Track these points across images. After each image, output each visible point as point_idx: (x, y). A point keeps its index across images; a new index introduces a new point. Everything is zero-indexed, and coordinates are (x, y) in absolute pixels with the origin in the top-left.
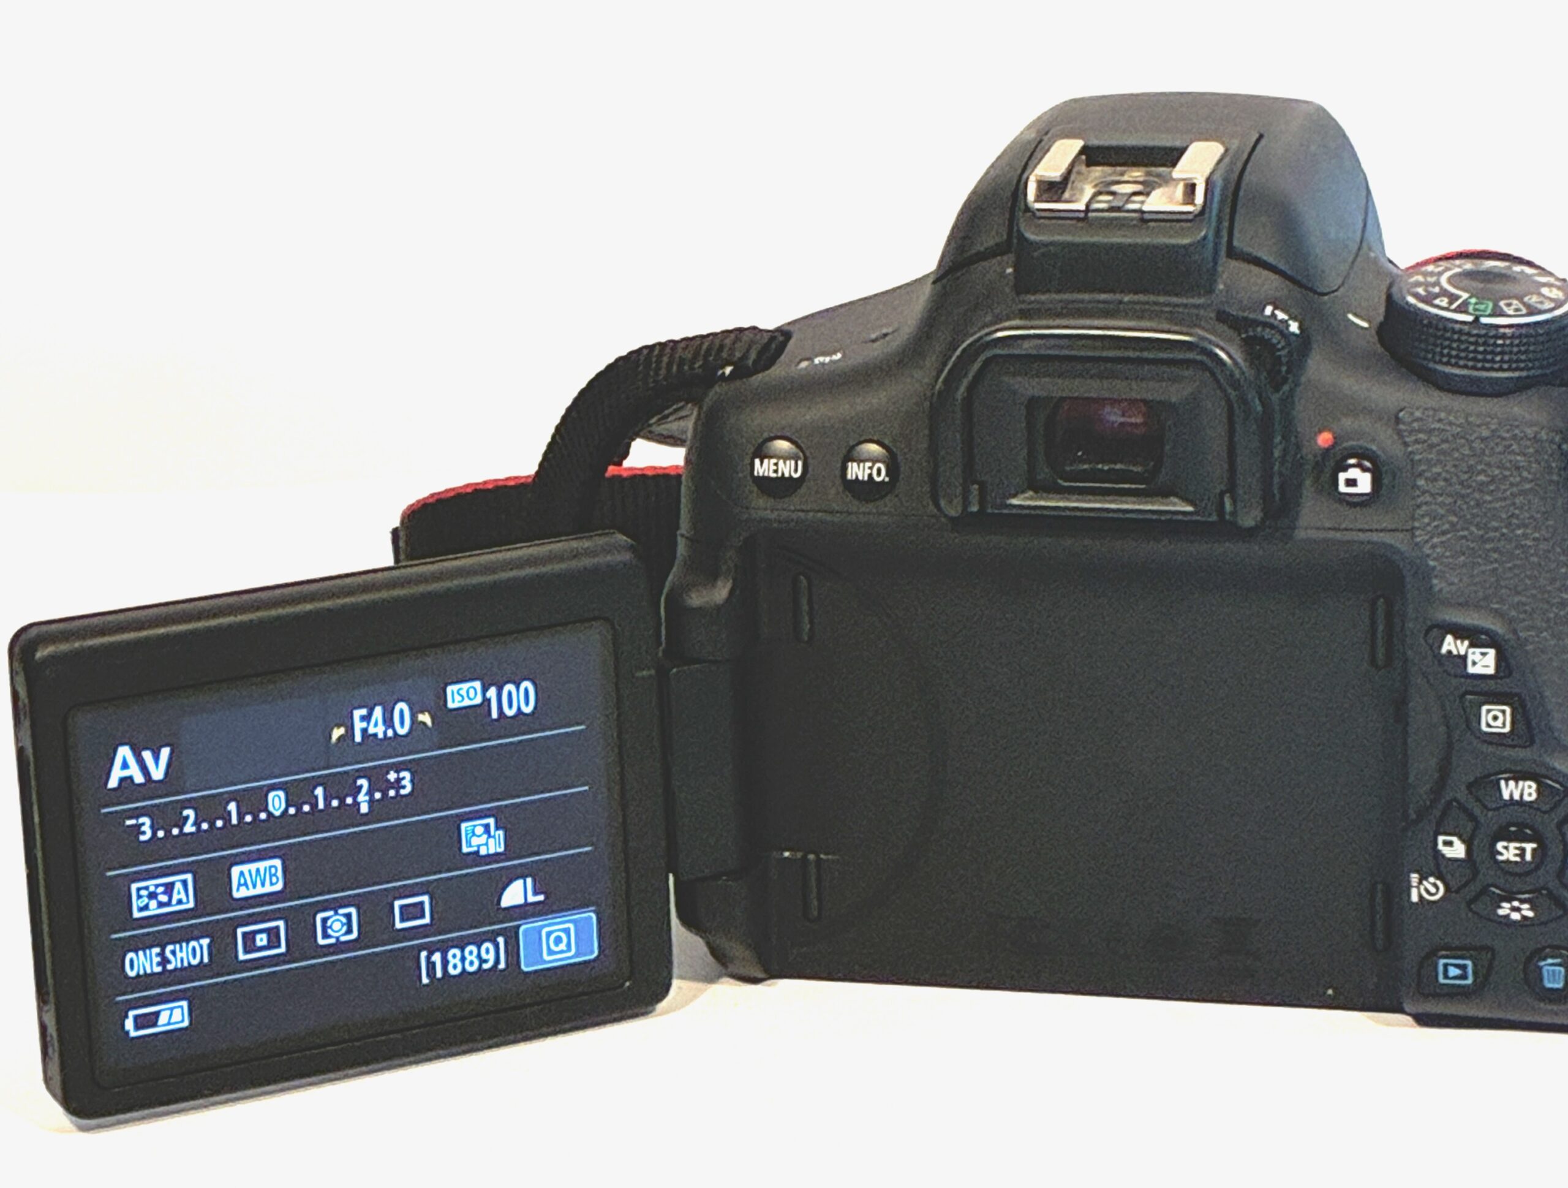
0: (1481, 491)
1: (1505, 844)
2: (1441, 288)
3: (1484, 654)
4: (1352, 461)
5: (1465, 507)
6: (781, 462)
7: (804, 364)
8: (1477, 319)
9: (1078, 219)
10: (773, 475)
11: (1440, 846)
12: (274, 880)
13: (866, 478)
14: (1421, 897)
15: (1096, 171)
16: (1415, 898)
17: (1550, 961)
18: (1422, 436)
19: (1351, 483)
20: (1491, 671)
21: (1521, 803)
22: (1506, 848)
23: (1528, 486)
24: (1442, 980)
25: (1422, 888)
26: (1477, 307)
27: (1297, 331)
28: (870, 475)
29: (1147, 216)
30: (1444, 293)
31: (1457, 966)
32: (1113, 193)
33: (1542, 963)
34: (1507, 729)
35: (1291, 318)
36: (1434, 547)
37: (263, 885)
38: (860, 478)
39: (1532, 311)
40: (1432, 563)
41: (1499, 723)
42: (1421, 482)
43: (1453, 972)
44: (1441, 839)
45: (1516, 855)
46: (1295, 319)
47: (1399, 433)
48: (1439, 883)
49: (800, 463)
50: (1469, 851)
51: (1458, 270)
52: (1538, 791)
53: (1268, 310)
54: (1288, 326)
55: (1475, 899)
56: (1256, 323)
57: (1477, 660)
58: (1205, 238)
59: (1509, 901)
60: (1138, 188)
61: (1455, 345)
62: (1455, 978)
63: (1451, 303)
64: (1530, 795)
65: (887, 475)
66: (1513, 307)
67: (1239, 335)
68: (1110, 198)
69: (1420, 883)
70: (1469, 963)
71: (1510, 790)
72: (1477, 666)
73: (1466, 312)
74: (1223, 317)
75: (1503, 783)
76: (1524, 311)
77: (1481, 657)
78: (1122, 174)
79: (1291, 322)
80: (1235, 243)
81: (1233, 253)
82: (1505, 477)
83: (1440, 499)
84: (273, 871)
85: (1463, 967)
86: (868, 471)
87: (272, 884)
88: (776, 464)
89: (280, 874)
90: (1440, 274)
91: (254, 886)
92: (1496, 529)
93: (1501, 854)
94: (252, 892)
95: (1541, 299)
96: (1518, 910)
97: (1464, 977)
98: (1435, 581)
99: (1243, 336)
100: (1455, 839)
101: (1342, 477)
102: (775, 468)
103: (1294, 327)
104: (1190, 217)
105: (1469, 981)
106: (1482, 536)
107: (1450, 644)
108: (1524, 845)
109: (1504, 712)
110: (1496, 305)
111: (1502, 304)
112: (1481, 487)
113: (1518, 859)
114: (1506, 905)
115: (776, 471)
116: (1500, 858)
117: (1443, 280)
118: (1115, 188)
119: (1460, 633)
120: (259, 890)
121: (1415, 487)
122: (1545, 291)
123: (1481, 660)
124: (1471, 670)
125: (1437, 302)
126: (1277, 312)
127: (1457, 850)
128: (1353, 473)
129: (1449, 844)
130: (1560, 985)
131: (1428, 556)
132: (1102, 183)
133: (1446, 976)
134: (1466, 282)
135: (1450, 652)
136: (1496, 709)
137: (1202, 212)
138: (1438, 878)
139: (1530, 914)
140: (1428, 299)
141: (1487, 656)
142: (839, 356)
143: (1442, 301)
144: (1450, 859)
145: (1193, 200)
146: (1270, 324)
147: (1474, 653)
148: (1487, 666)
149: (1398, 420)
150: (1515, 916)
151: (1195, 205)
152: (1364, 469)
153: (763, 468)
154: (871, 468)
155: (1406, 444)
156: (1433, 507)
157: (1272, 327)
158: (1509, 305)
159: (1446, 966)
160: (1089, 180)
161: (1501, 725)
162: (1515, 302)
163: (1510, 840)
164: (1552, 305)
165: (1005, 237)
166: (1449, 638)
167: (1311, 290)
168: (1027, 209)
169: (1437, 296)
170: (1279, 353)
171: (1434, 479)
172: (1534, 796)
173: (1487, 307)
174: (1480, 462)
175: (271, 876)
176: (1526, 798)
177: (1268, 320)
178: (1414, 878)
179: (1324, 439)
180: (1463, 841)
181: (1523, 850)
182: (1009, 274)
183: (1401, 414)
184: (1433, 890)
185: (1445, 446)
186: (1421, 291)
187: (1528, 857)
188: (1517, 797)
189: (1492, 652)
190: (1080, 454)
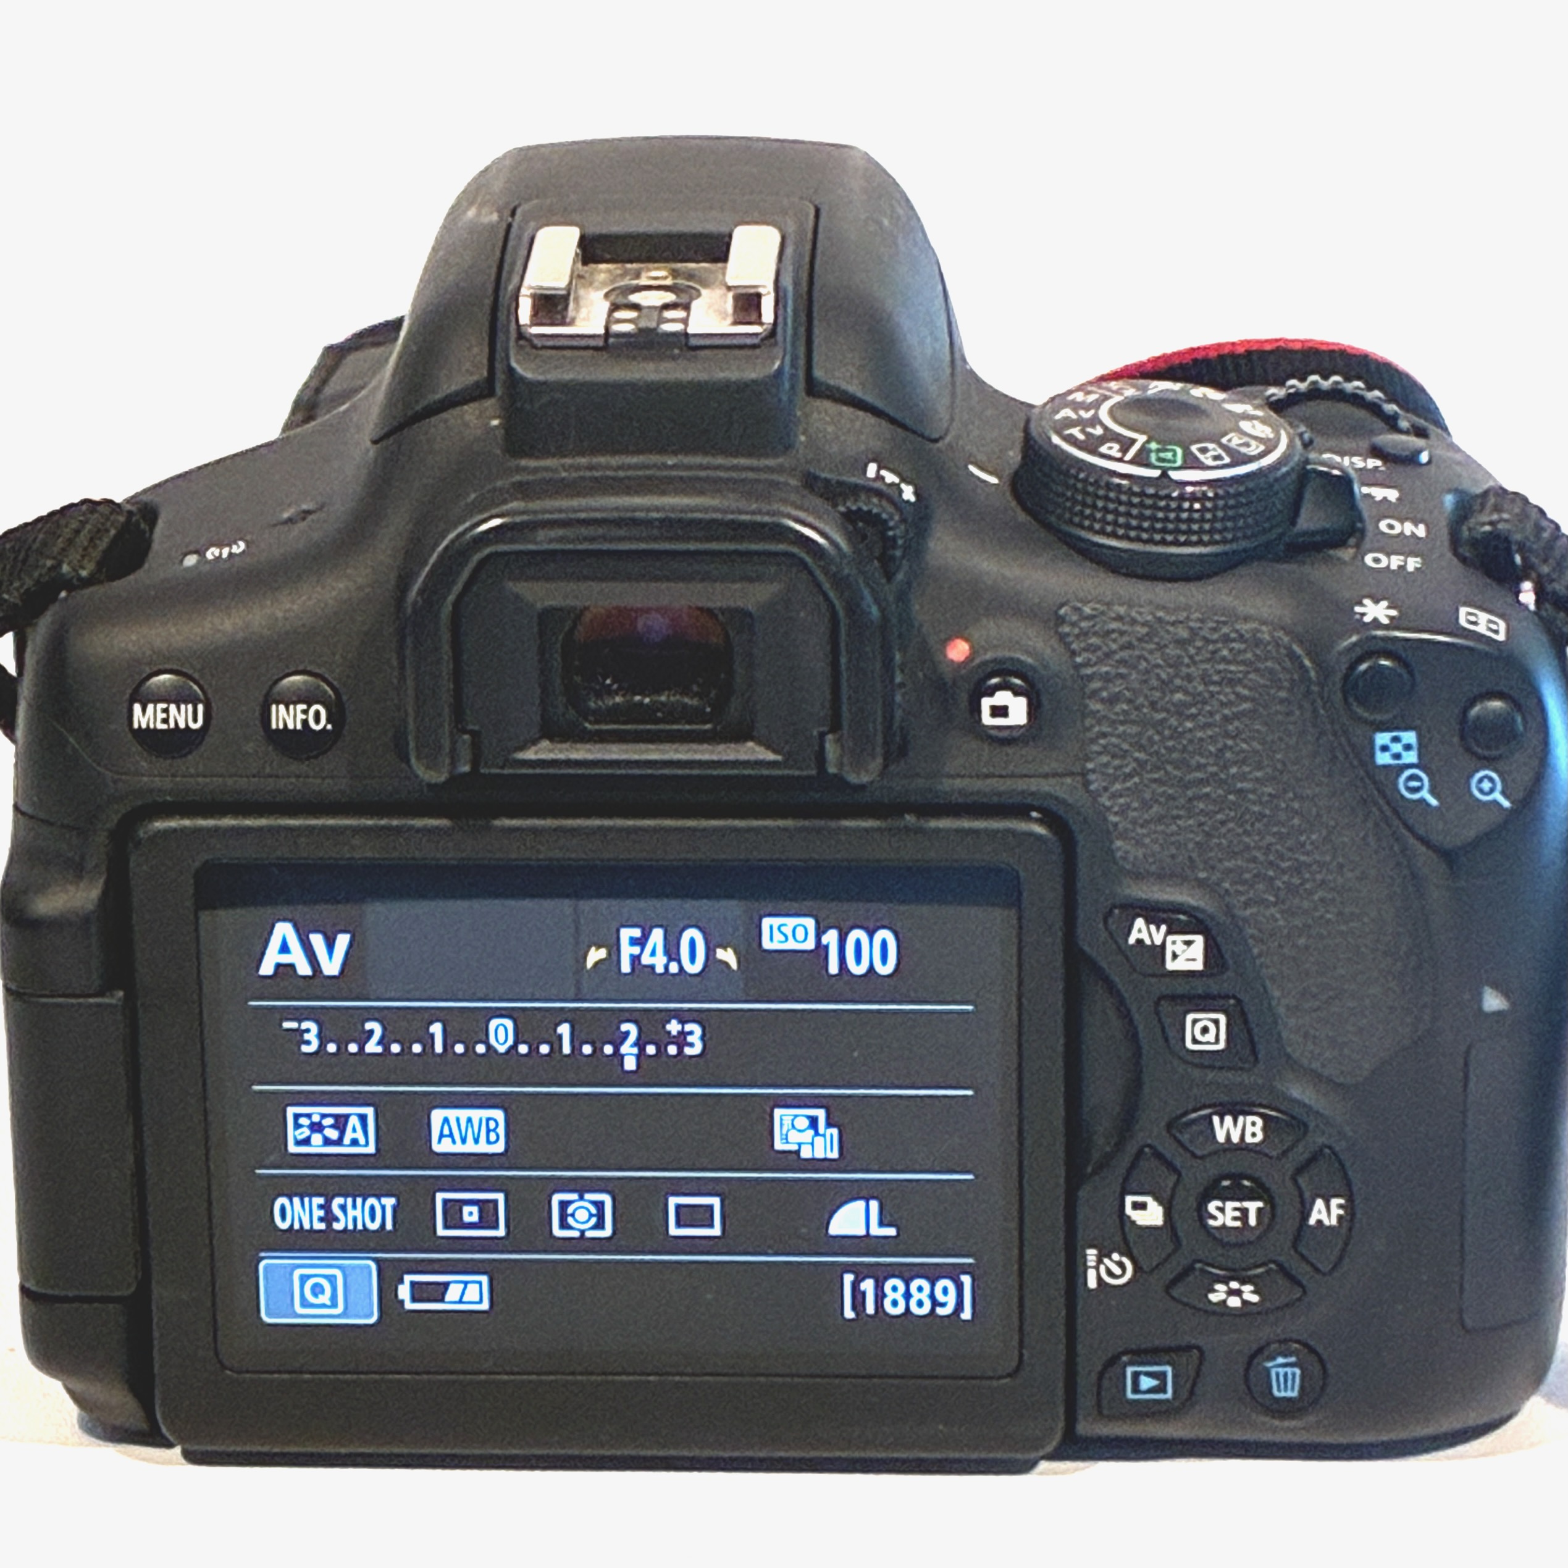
0: (1180, 714)
1: (1219, 1204)
2: (1106, 428)
3: (1188, 943)
4: (995, 681)
5: (1157, 738)
6: (173, 708)
7: (191, 560)
8: (1165, 474)
9: (596, 349)
10: (165, 727)
11: (1129, 1210)
12: (493, 1136)
13: (299, 727)
14: (1099, 1279)
15: (601, 271)
16: (1092, 1283)
17: (1281, 1360)
18: (1093, 640)
19: (1000, 711)
20: (1198, 966)
21: (1242, 1147)
22: (1222, 1210)
23: (1246, 706)
24: (1130, 1395)
25: (1102, 1268)
26: (1162, 455)
27: (913, 499)
28: (305, 722)
29: (693, 342)
30: (1110, 436)
31: (1149, 1374)
32: (636, 307)
33: (1269, 1364)
34: (1222, 1045)
35: (903, 480)
36: (1114, 796)
37: (476, 1141)
38: (291, 726)
39: (1239, 459)
40: (1113, 819)
41: (1210, 1037)
42: (1095, 706)
43: (1146, 1383)
44: (1129, 1200)
45: (1235, 1219)
46: (908, 482)
47: (1062, 638)
48: (1126, 1260)
49: (200, 707)
50: (1168, 1215)
51: (1117, 398)
52: (1265, 1129)
53: (872, 470)
54: (901, 491)
55: (1174, 1282)
56: (856, 490)
57: (1178, 953)
58: (780, 371)
59: (1225, 1281)
60: (670, 297)
61: (1135, 512)
62: (1150, 1391)
63: (1124, 450)
64: (1254, 1135)
65: (328, 721)
66: (1209, 454)
67: (835, 506)
68: (632, 314)
69: (1100, 1261)
70: (1169, 1369)
71: (1226, 1129)
72: (1177, 961)
73: (1148, 465)
74: (811, 482)
75: (1216, 1119)
76: (1227, 460)
77: (1185, 947)
78: (638, 276)
79: (903, 486)
80: (818, 373)
81: (814, 389)
82: (1212, 695)
83: (1121, 729)
84: (492, 1125)
85: (1161, 1376)
86: (301, 717)
87: (489, 1142)
88: (166, 711)
89: (501, 1130)
90: (1097, 405)
91: (464, 1141)
92: (1200, 767)
93: (1215, 1218)
94: (459, 1148)
95: (1245, 439)
96: (1238, 1293)
97: (1161, 1389)
98: (1119, 843)
99: (842, 509)
100: (1148, 1200)
101: (986, 703)
102: (164, 716)
103: (908, 493)
104: (756, 341)
105: (1169, 1395)
106: (1181, 779)
107: (1140, 931)
108: (1246, 1204)
109: (1216, 1022)
110: (1187, 454)
111: (1194, 448)
112: (1179, 710)
113: (1238, 1224)
114: (1221, 1287)
115: (165, 721)
116: (1211, 1222)
117: (1104, 414)
118: (635, 298)
119: (1154, 914)
120: (470, 1147)
121: (1085, 713)
122: (1245, 425)
123: (1184, 951)
124: (1171, 965)
125: (1103, 449)
126: (883, 473)
127: (1152, 1215)
128: (1003, 698)
129: (1142, 1206)
130: (1293, 1394)
131: (1109, 809)
132: (613, 290)
133: (1136, 1389)
134: (1133, 417)
135: (1140, 942)
136: (1205, 1018)
137: (772, 333)
138: (1121, 1254)
139: (1255, 1298)
140: (1091, 445)
141: (1193, 946)
142: (239, 547)
143: (1110, 448)
144: (1141, 1228)
145: (760, 315)
146: (878, 492)
147: (1174, 943)
148: (1194, 960)
149: (1061, 620)
150: (1234, 1302)
151: (761, 324)
152: (1017, 693)
153: (145, 717)
154: (305, 712)
155: (1074, 653)
156: (1114, 740)
157: (879, 493)
158: (1204, 451)
159: (1136, 1376)
160: (596, 284)
161: (1213, 1040)
162: (1210, 446)
163: (1224, 1199)
164: (1262, 448)
165: (485, 374)
166: (1140, 923)
167: (922, 436)
168: (521, 336)
169: (1102, 440)
170: (891, 533)
171: (1113, 700)
172: (1260, 1137)
173: (1175, 455)
174: (1177, 675)
175: (488, 1131)
176: (1249, 1139)
177: (871, 483)
178: (1092, 1254)
179: (958, 651)
180: (1160, 1203)
181: (1245, 1212)
182: (496, 427)
183: (1062, 611)
184: (1117, 1271)
185: (1125, 654)
186: (1076, 432)
187: (1252, 1221)
188: (1235, 1139)
189: (1199, 940)
190: (608, 682)
